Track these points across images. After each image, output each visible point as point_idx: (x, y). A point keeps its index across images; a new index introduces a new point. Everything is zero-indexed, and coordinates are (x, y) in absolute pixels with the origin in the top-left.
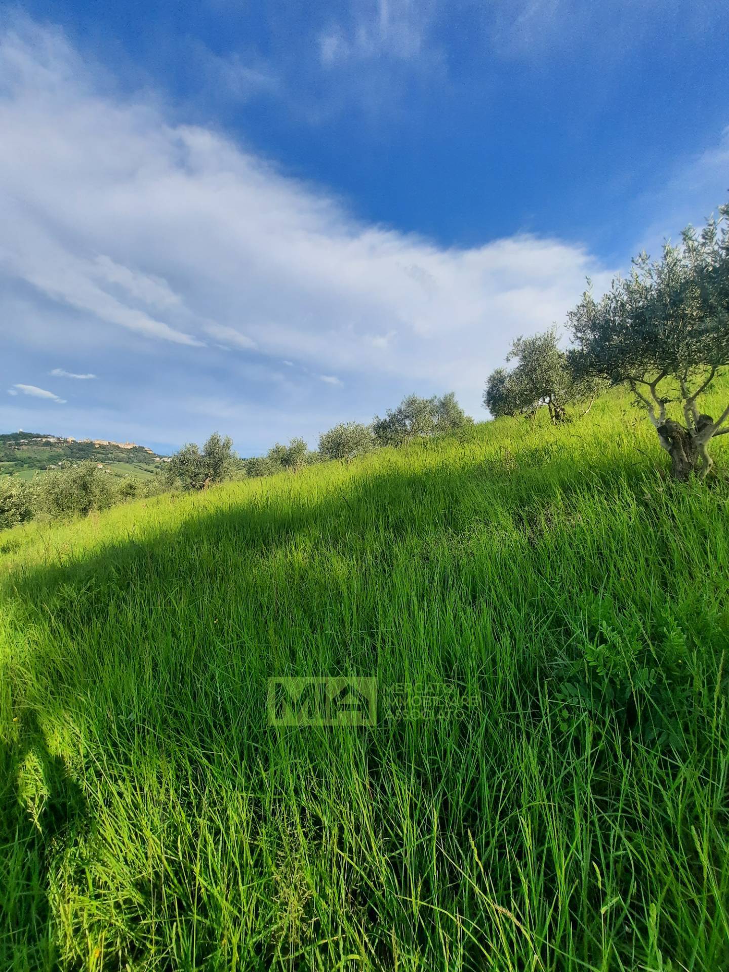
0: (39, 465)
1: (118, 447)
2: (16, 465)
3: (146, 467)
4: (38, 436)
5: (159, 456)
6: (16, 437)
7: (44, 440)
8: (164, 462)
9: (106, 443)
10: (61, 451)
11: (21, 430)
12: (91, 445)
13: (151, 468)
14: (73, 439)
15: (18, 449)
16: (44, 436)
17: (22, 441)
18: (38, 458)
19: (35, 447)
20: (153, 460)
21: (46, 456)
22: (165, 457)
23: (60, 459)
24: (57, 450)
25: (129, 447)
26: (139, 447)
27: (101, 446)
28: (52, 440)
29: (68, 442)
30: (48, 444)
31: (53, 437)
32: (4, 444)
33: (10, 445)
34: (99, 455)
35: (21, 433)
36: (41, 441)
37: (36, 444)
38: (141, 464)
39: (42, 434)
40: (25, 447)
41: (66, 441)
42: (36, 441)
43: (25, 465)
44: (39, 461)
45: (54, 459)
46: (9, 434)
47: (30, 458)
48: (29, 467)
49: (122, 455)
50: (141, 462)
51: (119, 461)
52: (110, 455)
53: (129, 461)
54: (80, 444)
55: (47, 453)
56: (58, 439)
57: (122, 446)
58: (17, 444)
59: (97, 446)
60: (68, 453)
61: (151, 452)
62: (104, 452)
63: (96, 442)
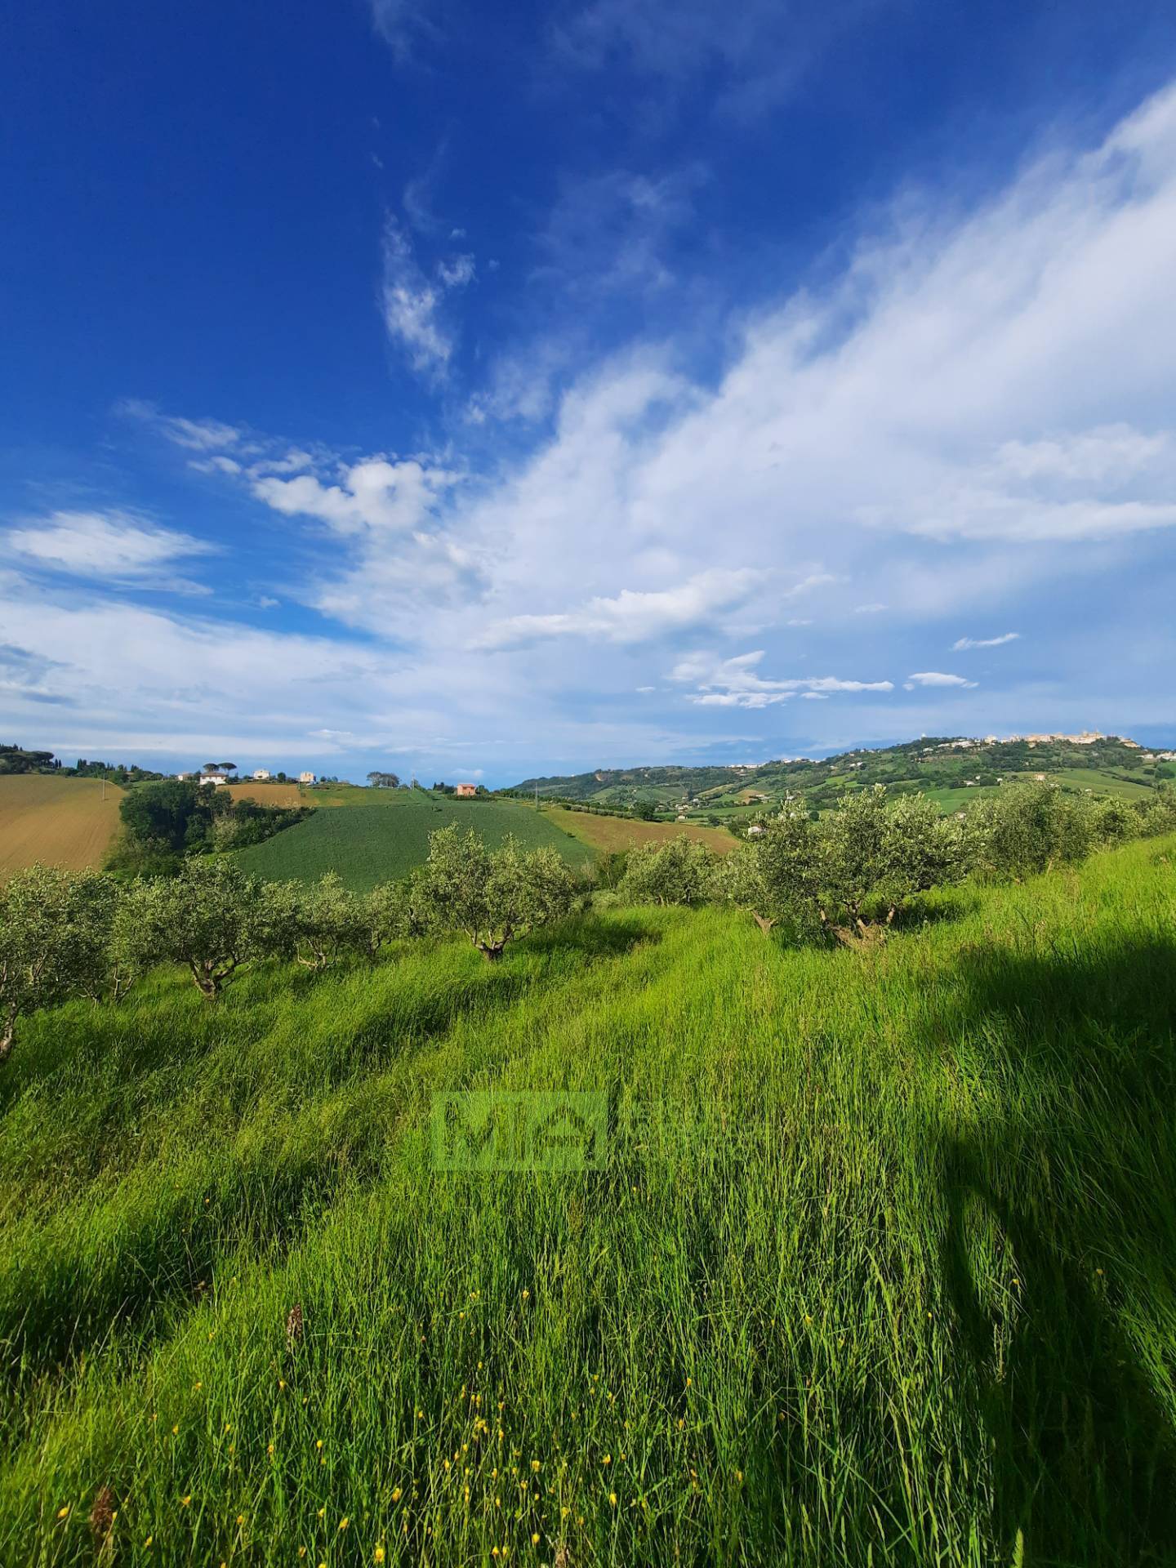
0: (950, 781)
1: (1068, 743)
2: (921, 783)
3: (1124, 773)
4: (946, 741)
5: (1151, 751)
6: (918, 745)
7: (954, 745)
8: (1163, 761)
9: (1045, 739)
10: (976, 759)
11: (924, 736)
12: (1023, 744)
13: (1137, 774)
14: (994, 738)
15: (922, 762)
16: (953, 740)
17: (926, 750)
18: (948, 771)
19: (943, 757)
20: (1140, 760)
21: (957, 768)
22: (1166, 751)
23: (978, 772)
24: (972, 757)
25: (1089, 741)
26: (1109, 738)
27: (1039, 745)
28: (965, 744)
29: (987, 745)
30: (959, 750)
31: (966, 739)
32: (906, 756)
33: (913, 757)
34: (1037, 760)
35: (924, 738)
36: (950, 746)
37: (944, 751)
38: (1114, 770)
39: (951, 737)
40: (930, 758)
41: (984, 744)
42: (943, 748)
43: (933, 784)
44: (948, 776)
45: (968, 771)
46: (910, 742)
47: (937, 772)
48: (937, 785)
49: (1076, 756)
50: (1114, 764)
51: (1072, 766)
52: (1055, 759)
53: (1091, 764)
54: (1005, 745)
55: (957, 764)
56: (973, 741)
57: (1074, 740)
58: (921, 755)
59: (1032, 746)
60: (988, 759)
61: (1133, 745)
62: (1045, 754)
63: (1031, 739)
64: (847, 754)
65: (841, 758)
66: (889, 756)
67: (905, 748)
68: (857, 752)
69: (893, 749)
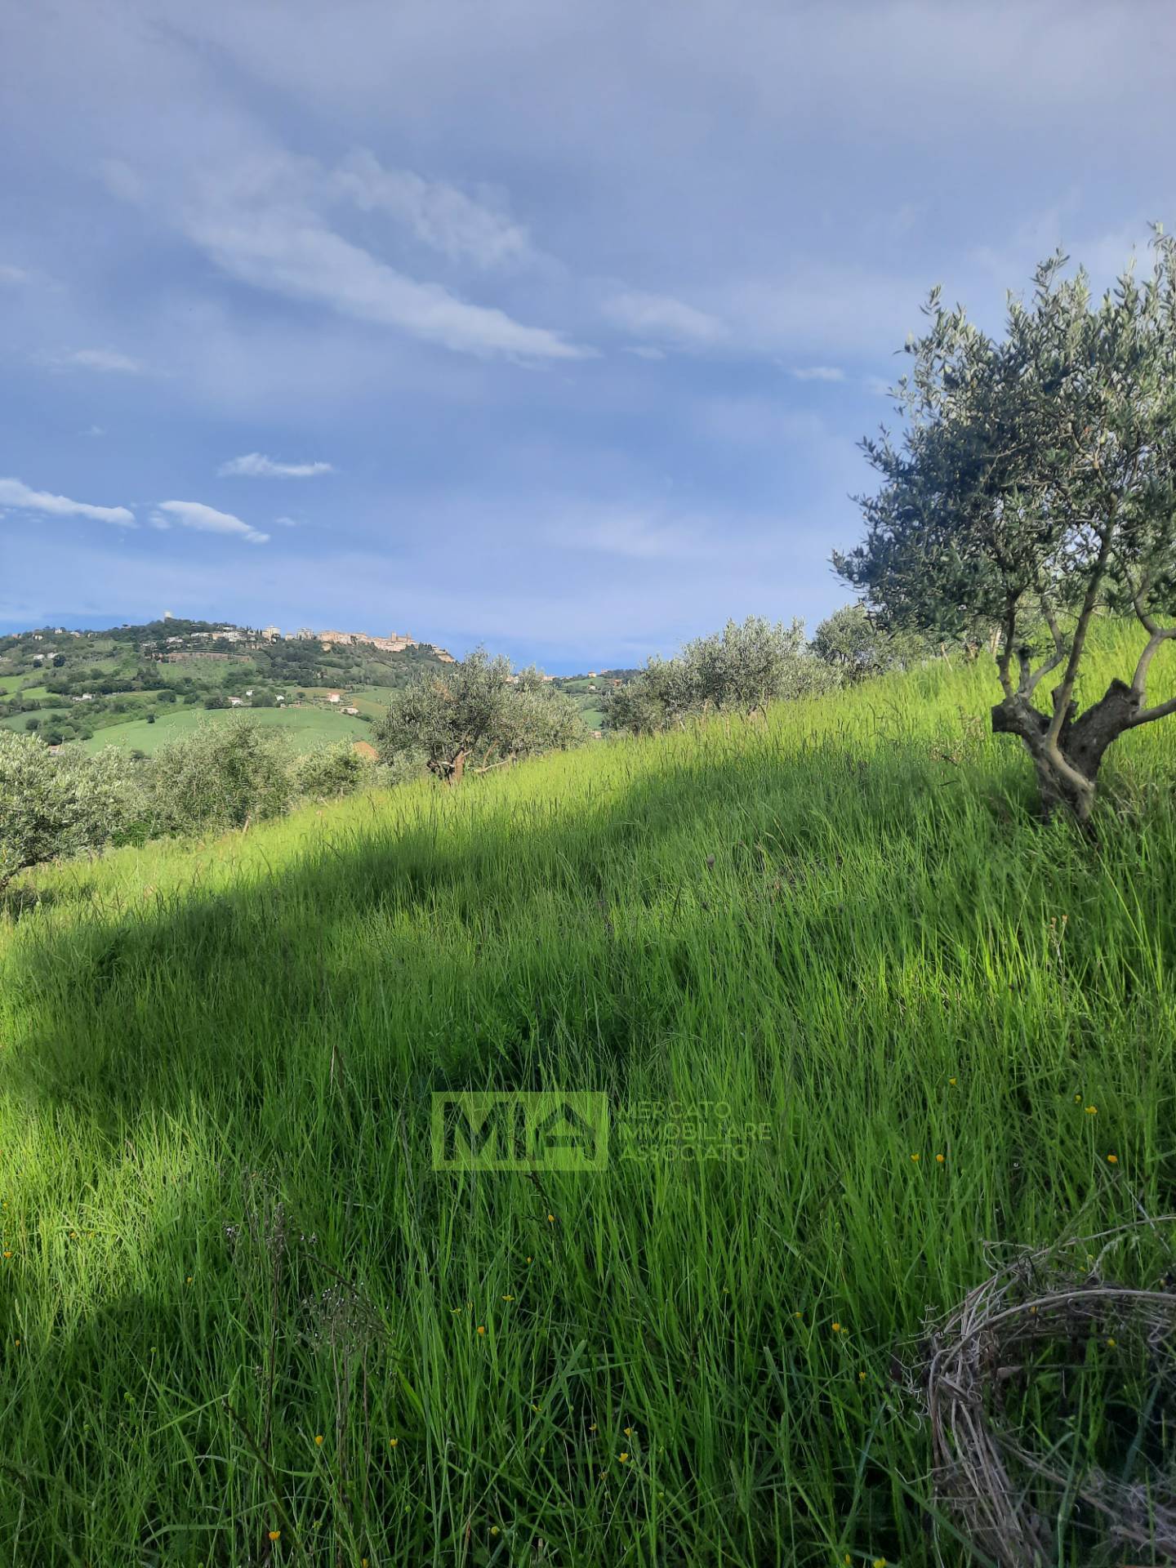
0: (205, 696)
1: (372, 649)
2: (161, 698)
4: (203, 627)
6: (161, 631)
7: (215, 636)
9: (345, 639)
10: (250, 664)
11: (168, 615)
12: (314, 645)
14: (275, 631)
15: (164, 661)
16: (216, 628)
17: (171, 640)
18: (205, 680)
19: (197, 655)
21: (220, 674)
23: (250, 683)
24: (243, 659)
25: (398, 648)
26: (421, 646)
27: (337, 649)
28: (232, 636)
29: (265, 640)
30: (223, 646)
31: (234, 628)
32: (136, 648)
33: (148, 652)
34: (331, 671)
35: (169, 620)
36: (210, 638)
37: (199, 647)
39: (210, 622)
40: (176, 656)
41: (259, 637)
42: (198, 639)
43: (180, 699)
44: (206, 688)
45: (237, 682)
46: (145, 624)
47: (187, 680)
48: (186, 702)
49: (382, 669)
51: (376, 684)
52: (355, 671)
54: (289, 644)
55: (221, 667)
56: (244, 632)
57: (381, 645)
58: (163, 648)
59: (326, 648)
60: (266, 666)
61: (448, 659)
62: (343, 662)
63: (325, 638)
64: (28, 635)
65: (17, 642)
66: (108, 645)
67: (134, 634)
68: (48, 634)
69: (115, 634)
